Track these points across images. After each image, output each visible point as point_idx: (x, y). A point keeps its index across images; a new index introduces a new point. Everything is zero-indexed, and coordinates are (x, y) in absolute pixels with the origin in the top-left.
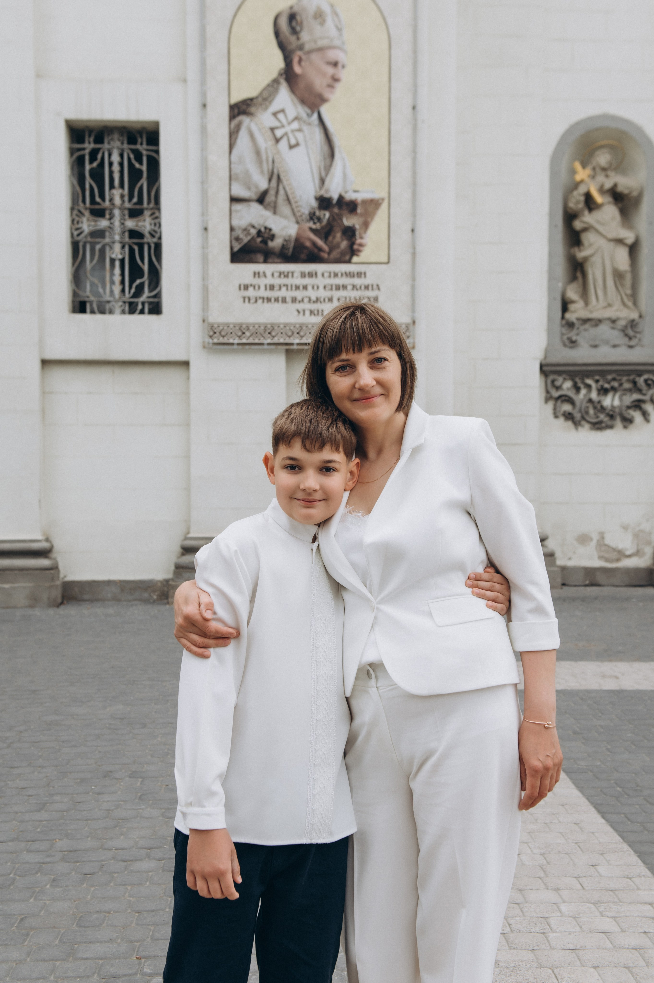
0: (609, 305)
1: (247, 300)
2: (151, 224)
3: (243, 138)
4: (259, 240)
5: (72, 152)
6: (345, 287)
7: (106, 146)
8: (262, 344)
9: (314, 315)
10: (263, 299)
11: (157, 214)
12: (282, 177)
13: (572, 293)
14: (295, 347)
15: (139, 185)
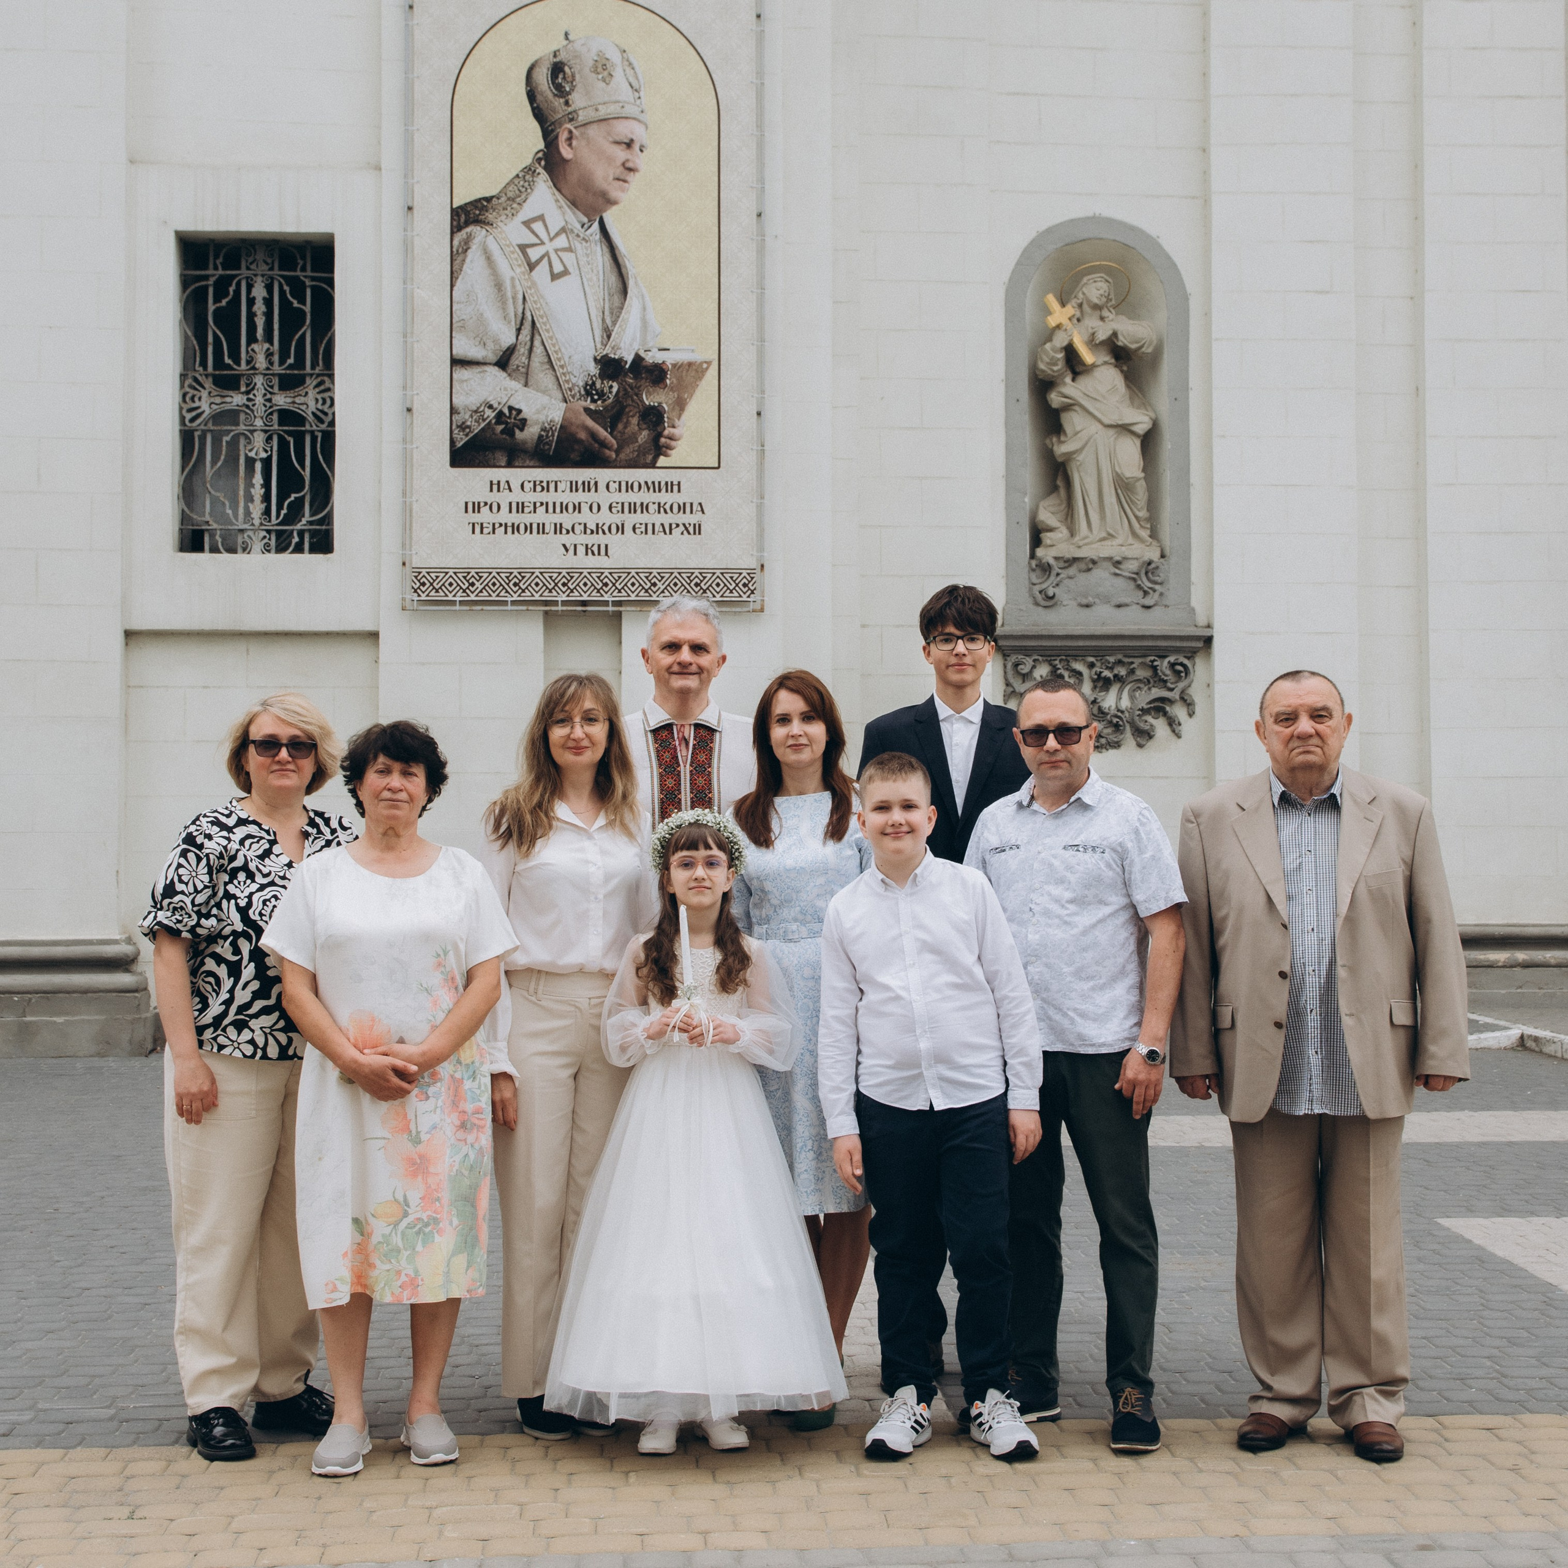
0: (1111, 536)
1: (478, 529)
2: (317, 400)
3: (474, 262)
4: (500, 428)
5: (185, 282)
6: (645, 508)
7: (244, 272)
8: (505, 603)
9: (593, 554)
10: (506, 524)
11: (328, 384)
12: (538, 325)
13: (1047, 517)
14: (560, 608)
15: (297, 337)
